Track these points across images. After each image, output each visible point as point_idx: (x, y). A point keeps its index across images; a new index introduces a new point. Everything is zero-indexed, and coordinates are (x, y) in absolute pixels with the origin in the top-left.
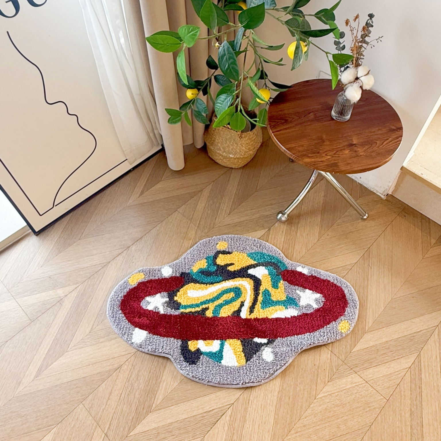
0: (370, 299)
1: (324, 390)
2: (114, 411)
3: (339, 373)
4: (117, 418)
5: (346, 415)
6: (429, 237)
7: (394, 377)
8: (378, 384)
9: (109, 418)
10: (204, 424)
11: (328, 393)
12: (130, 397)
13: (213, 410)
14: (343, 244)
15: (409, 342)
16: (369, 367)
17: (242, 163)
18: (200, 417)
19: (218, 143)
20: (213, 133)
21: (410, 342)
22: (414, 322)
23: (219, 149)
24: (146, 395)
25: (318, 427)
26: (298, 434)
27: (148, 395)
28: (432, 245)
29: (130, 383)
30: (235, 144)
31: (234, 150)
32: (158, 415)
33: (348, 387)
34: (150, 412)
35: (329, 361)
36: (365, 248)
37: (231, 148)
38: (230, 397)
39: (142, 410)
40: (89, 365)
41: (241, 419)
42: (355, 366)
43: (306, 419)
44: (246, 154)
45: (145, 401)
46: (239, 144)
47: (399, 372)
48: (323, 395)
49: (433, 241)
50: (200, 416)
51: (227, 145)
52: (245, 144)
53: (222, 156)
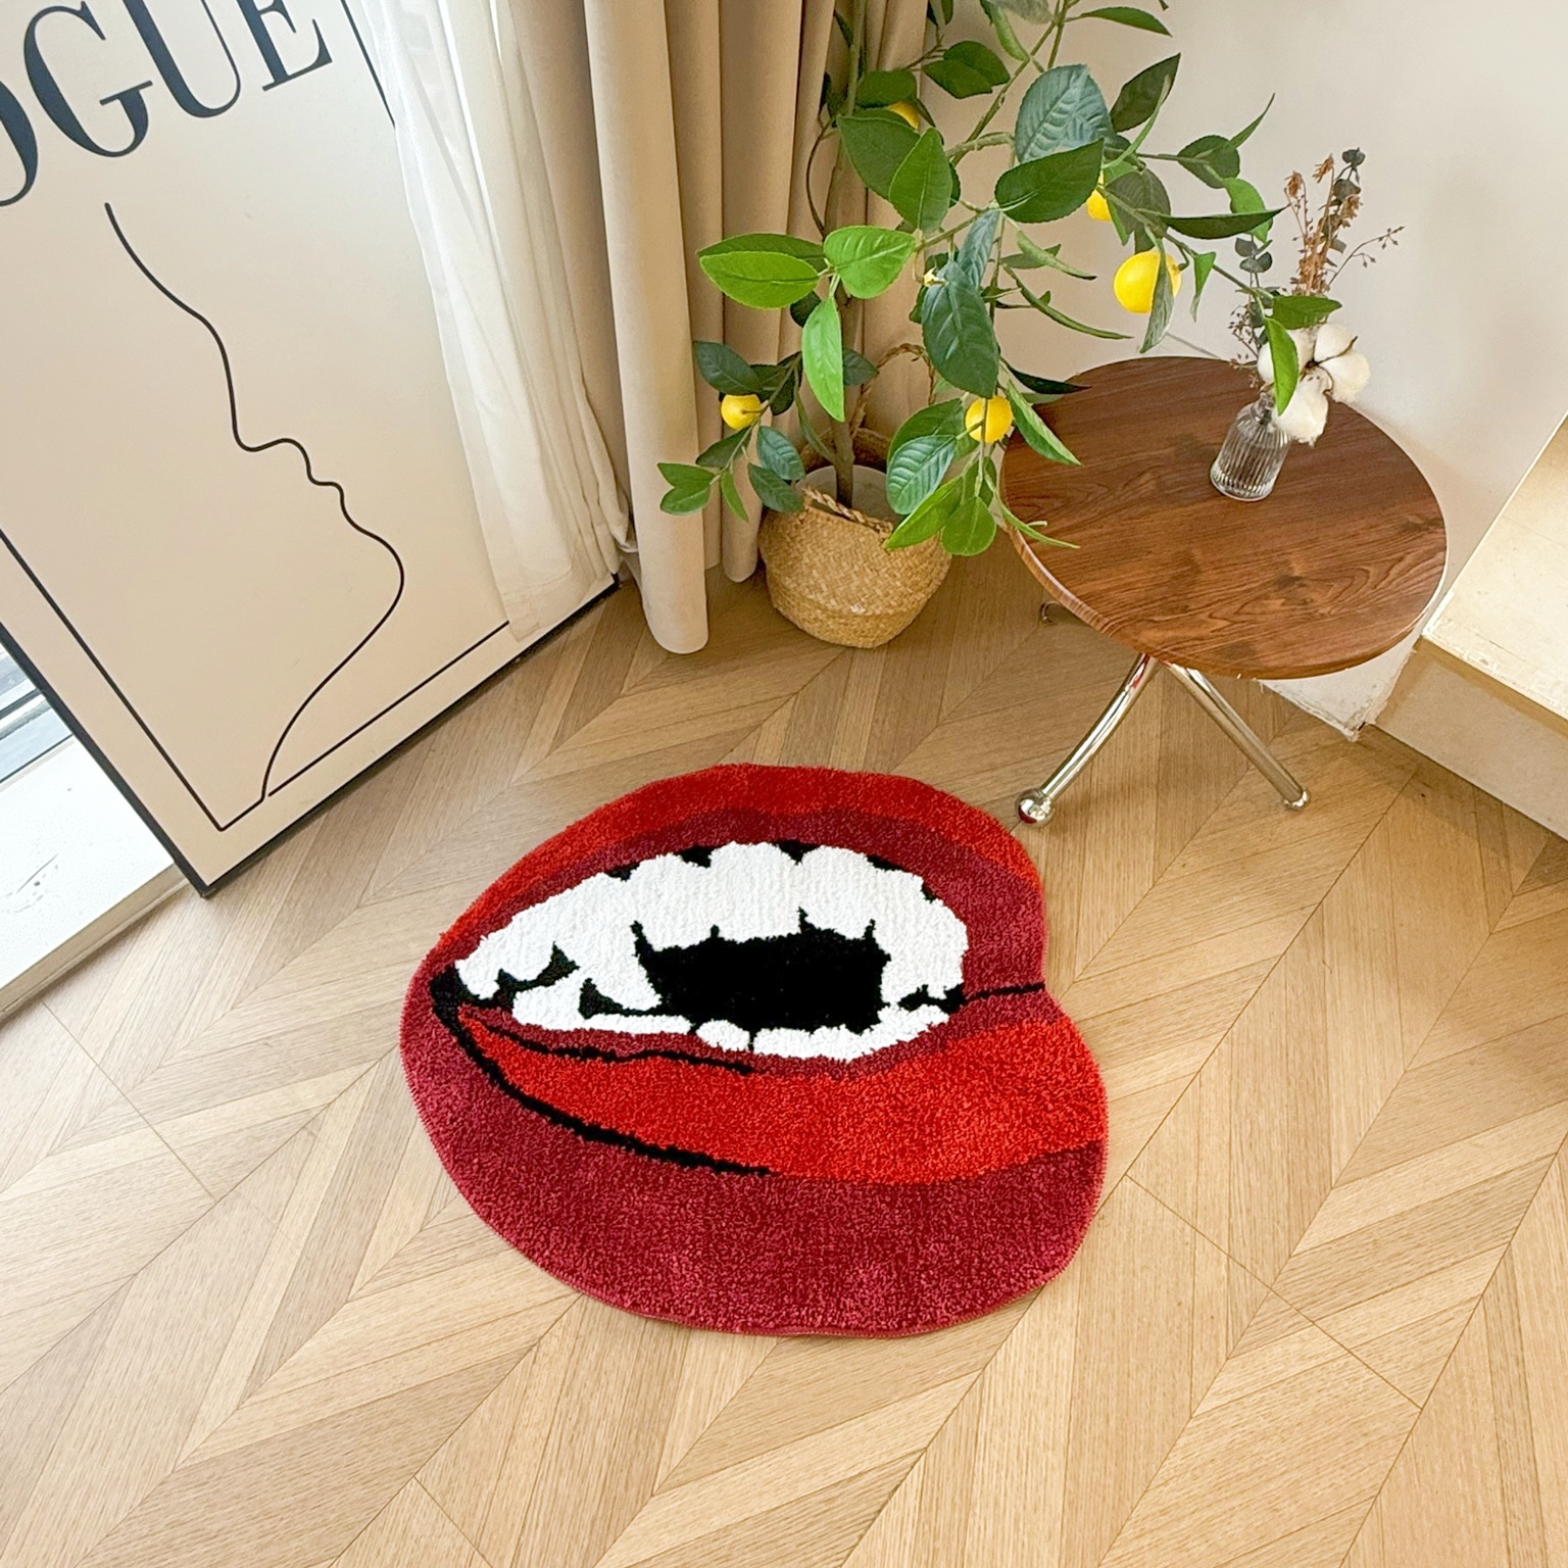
0: (1338, 1075)
1: (1216, 1386)
2: (526, 1498)
3: (1260, 1326)
4: (541, 1524)
5: (1295, 1465)
6: (1503, 862)
7: (1435, 1329)
8: (1386, 1356)
9: (513, 1526)
10: (838, 1525)
11: (1229, 1397)
12: (578, 1445)
13: (860, 1474)
14: (1237, 894)
15: (1470, 1213)
16: (1352, 1302)
17: (889, 631)
18: (820, 1502)
19: (811, 567)
20: (793, 535)
21: (1476, 1210)
22: (1482, 1146)
23: (817, 588)
24: (633, 1437)
25: (1208, 1513)
26: (1145, 1541)
27: (637, 1437)
28: (1516, 887)
29: (575, 1397)
30: (868, 570)
31: (865, 591)
32: (679, 1502)
33: (1293, 1371)
34: (652, 1495)
35: (1224, 1286)
36: (1307, 903)
37: (856, 583)
38: (915, 1426)
39: (621, 1488)
40: (429, 1344)
41: (957, 1499)
42: (1309, 1300)
43: (1166, 1489)
44: (905, 600)
45: (632, 1458)
46: (884, 570)
47: (1451, 1314)
48: (1216, 1403)
49: (1519, 875)
50: (821, 1497)
51: (842, 575)
52: (903, 570)
53: (825, 610)
